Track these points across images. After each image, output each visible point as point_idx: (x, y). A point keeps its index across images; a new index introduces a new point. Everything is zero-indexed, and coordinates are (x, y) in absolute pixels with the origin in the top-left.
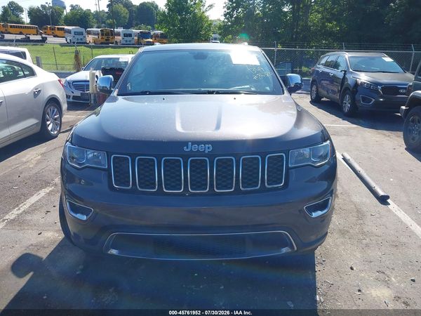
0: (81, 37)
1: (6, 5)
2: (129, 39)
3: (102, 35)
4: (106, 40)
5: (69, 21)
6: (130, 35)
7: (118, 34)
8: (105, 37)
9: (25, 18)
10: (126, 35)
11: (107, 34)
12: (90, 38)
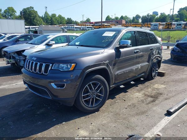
0: (156, 27)
1: (135, 16)
2: (179, 26)
3: (166, 25)
4: (167, 27)
5: (157, 20)
6: (180, 25)
7: (174, 25)
8: (167, 26)
9: (140, 21)
10: (178, 25)
11: (168, 25)
12: (161, 27)
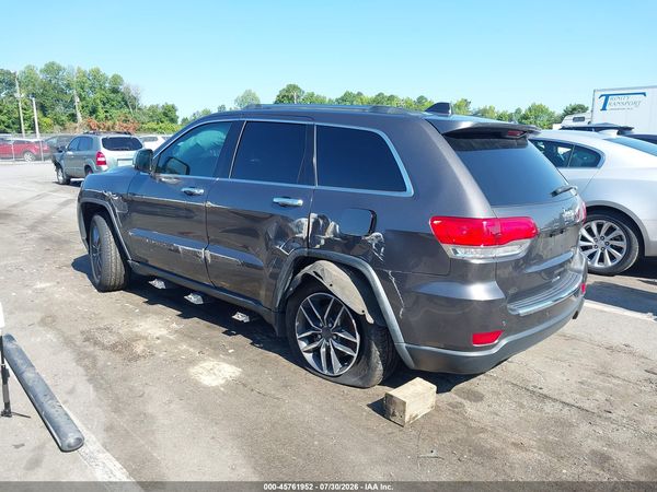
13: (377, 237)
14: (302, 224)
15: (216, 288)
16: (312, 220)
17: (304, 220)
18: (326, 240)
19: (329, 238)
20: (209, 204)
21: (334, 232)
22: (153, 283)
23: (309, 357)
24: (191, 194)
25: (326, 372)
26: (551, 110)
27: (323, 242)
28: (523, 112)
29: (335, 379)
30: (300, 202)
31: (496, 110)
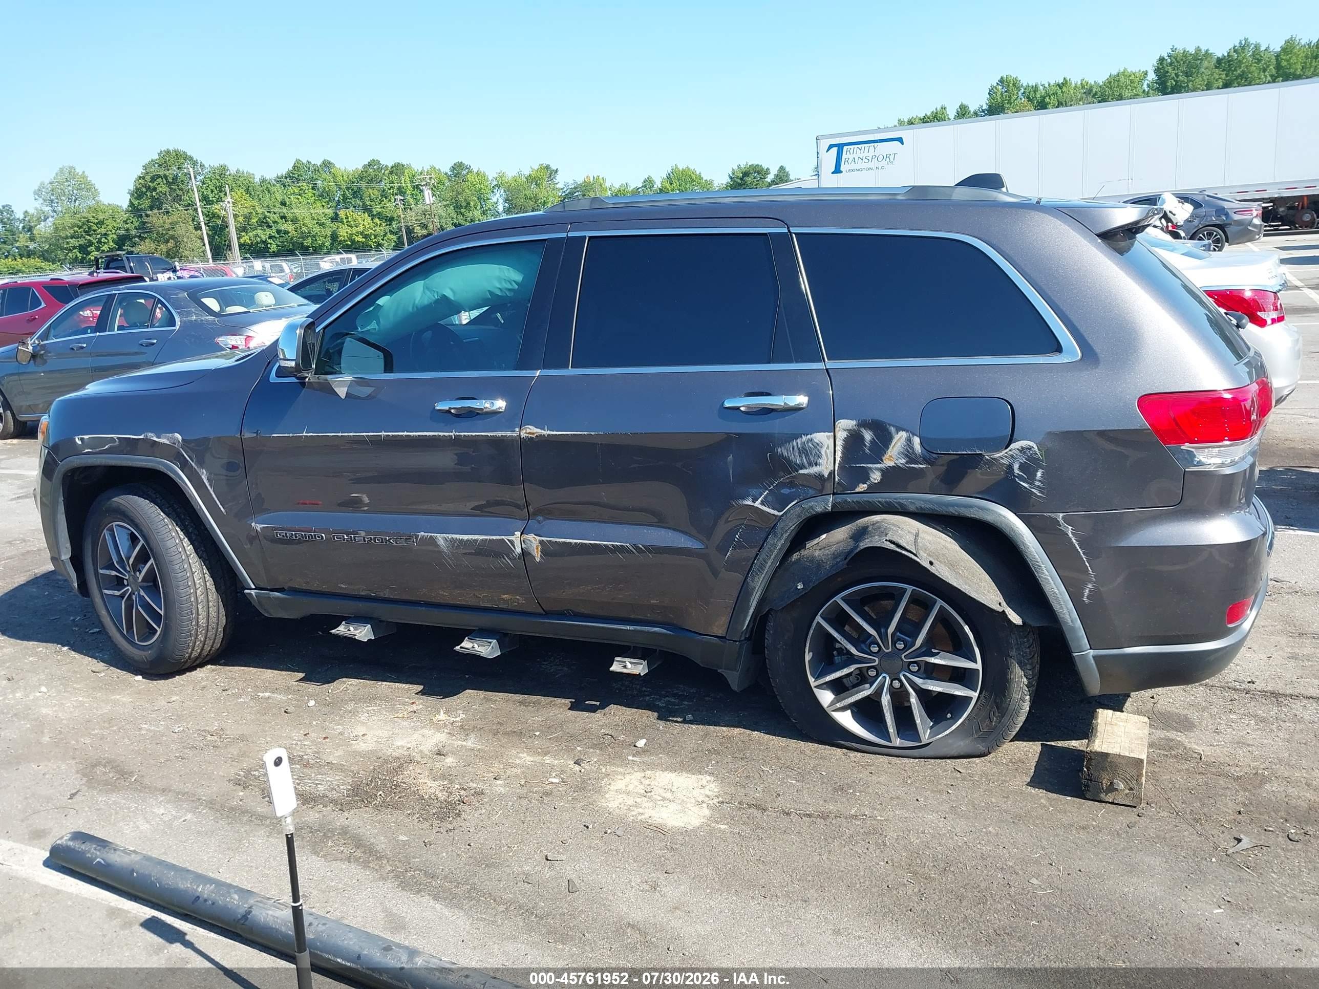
13: (1022, 450)
14: (818, 446)
15: (548, 614)
16: (841, 435)
17: (822, 437)
18: (885, 472)
19: (896, 468)
20: (531, 431)
21: (909, 453)
22: (342, 630)
23: (846, 719)
24: (471, 414)
25: (897, 742)
26: (706, 177)
27: (876, 477)
28: (658, 184)
29: (919, 751)
30: (801, 400)
31: (608, 185)
